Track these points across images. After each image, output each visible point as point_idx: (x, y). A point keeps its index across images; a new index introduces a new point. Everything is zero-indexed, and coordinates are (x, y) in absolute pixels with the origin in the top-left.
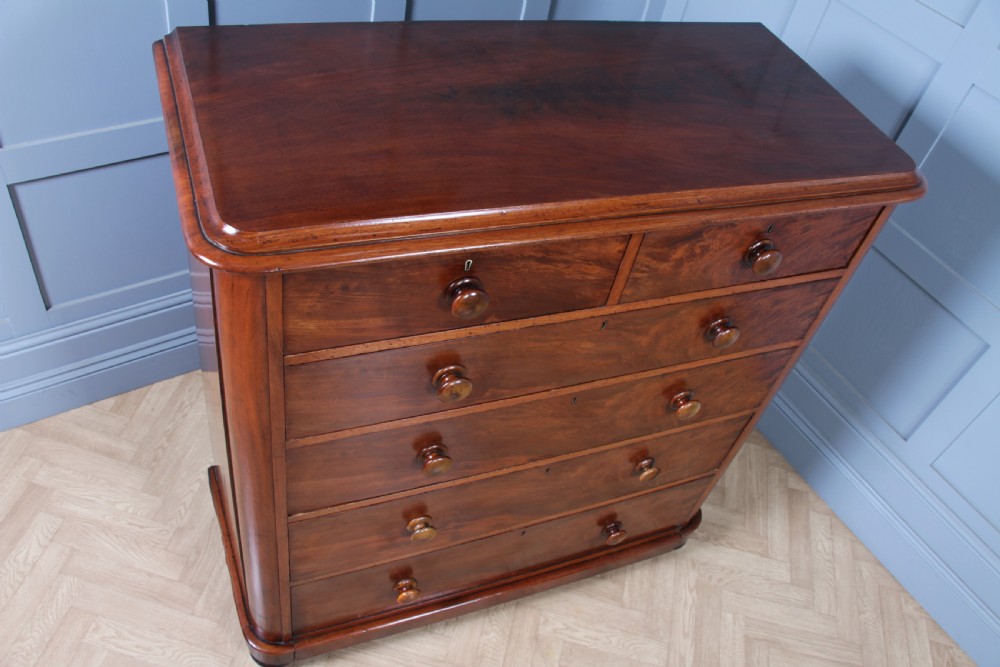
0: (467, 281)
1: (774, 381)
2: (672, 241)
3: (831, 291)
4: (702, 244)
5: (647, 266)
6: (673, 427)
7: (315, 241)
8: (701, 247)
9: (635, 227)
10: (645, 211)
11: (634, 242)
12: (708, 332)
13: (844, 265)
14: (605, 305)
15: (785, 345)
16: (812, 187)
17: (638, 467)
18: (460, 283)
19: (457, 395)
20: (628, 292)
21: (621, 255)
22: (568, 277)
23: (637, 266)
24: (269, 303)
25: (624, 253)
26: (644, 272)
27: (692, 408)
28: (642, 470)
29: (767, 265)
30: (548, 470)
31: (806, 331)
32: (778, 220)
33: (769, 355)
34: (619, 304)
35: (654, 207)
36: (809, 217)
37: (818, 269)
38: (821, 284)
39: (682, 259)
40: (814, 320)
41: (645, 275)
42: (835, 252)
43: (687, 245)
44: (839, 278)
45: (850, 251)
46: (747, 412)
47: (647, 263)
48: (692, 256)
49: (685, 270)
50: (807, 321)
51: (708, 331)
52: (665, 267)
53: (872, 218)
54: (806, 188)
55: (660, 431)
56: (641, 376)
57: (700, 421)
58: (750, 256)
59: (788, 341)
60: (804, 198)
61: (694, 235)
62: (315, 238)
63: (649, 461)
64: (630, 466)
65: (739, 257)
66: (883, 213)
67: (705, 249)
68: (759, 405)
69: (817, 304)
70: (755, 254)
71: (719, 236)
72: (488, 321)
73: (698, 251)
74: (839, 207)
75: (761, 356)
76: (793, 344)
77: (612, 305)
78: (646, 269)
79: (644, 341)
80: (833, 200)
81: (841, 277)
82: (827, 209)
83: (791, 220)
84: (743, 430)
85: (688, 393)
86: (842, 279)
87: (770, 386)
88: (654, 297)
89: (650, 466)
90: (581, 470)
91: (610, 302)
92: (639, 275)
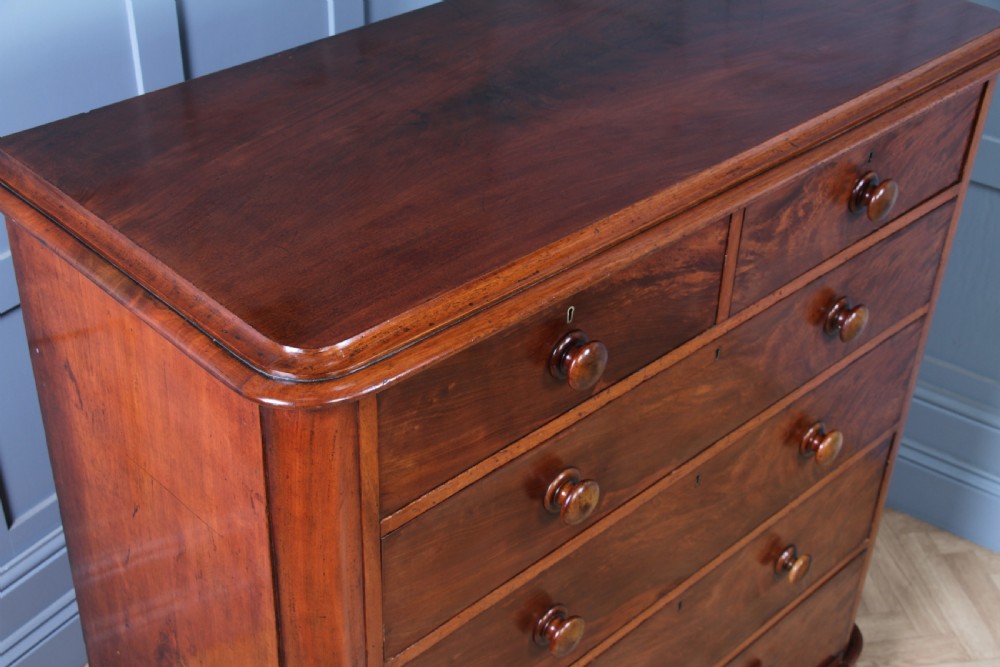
0: (568, 340)
1: (909, 376)
2: (773, 209)
3: (949, 220)
4: (804, 201)
5: (752, 253)
6: (810, 485)
7: (407, 333)
8: (804, 207)
9: (734, 204)
10: (743, 177)
11: (736, 222)
12: (828, 327)
13: (955, 177)
14: (715, 324)
15: (912, 318)
16: (904, 84)
17: (779, 566)
18: (561, 347)
19: (586, 507)
20: (736, 297)
21: (723, 247)
22: (673, 297)
23: (742, 256)
24: (363, 442)
25: (726, 242)
26: (750, 262)
27: (834, 442)
28: (786, 568)
29: (884, 203)
30: (680, 605)
31: (932, 288)
32: (876, 142)
33: (897, 338)
34: (729, 317)
35: (749, 169)
36: (908, 125)
37: (930, 193)
38: (937, 214)
39: (786, 230)
40: (938, 268)
41: (751, 266)
42: (944, 164)
43: (788, 211)
44: (954, 200)
45: (960, 157)
46: (887, 435)
47: (751, 249)
48: (796, 222)
49: (792, 244)
50: (930, 275)
51: (827, 325)
52: (771, 247)
53: (975, 103)
54: (899, 88)
55: (796, 497)
56: (765, 416)
57: (837, 467)
58: (857, 201)
59: (914, 310)
60: (902, 101)
61: (794, 193)
62: (407, 330)
63: (790, 550)
64: (769, 568)
65: (844, 207)
66: (988, 90)
67: (808, 208)
68: (897, 419)
69: (937, 244)
70: (863, 195)
71: (820, 186)
72: (597, 390)
73: (801, 213)
74: (946, 98)
75: (888, 342)
76: (920, 312)
77: (723, 321)
78: (750, 258)
79: (761, 361)
80: (935, 91)
81: (957, 196)
82: (934, 104)
83: (891, 136)
84: (886, 464)
85: (818, 426)
86: (959, 200)
87: (906, 383)
88: (764, 295)
89: (794, 558)
90: (717, 592)
91: (721, 317)
92: (744, 269)
